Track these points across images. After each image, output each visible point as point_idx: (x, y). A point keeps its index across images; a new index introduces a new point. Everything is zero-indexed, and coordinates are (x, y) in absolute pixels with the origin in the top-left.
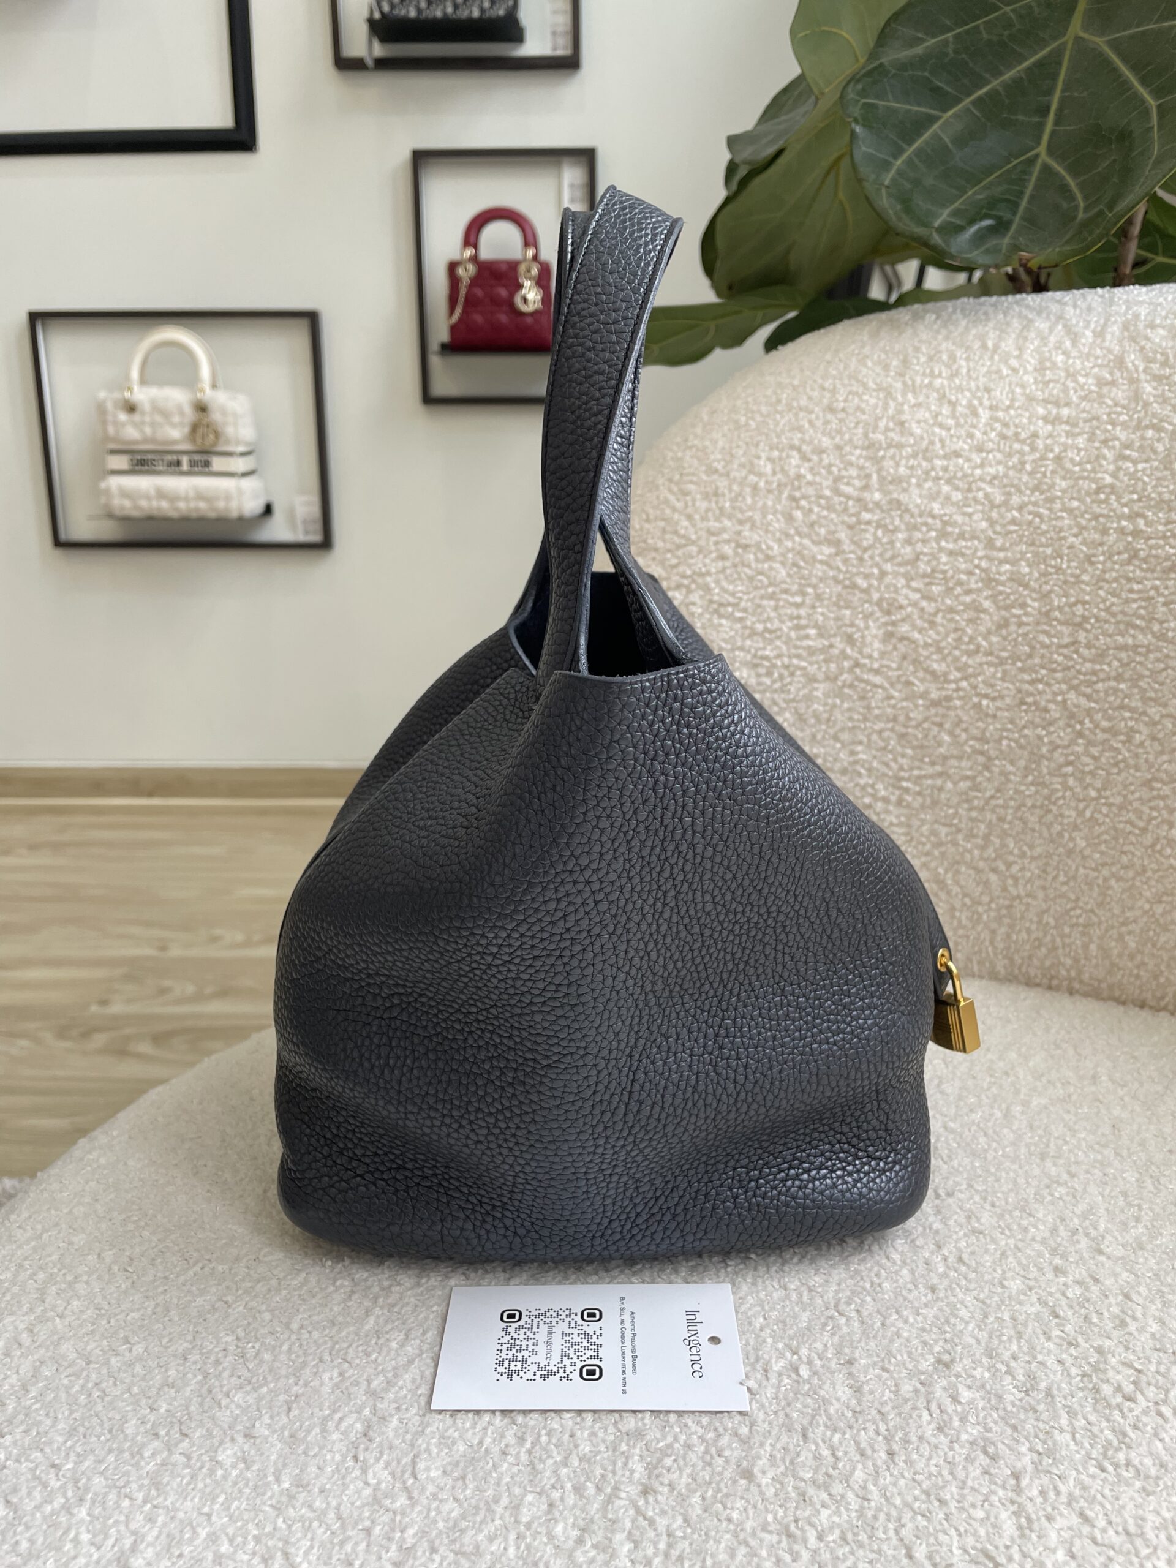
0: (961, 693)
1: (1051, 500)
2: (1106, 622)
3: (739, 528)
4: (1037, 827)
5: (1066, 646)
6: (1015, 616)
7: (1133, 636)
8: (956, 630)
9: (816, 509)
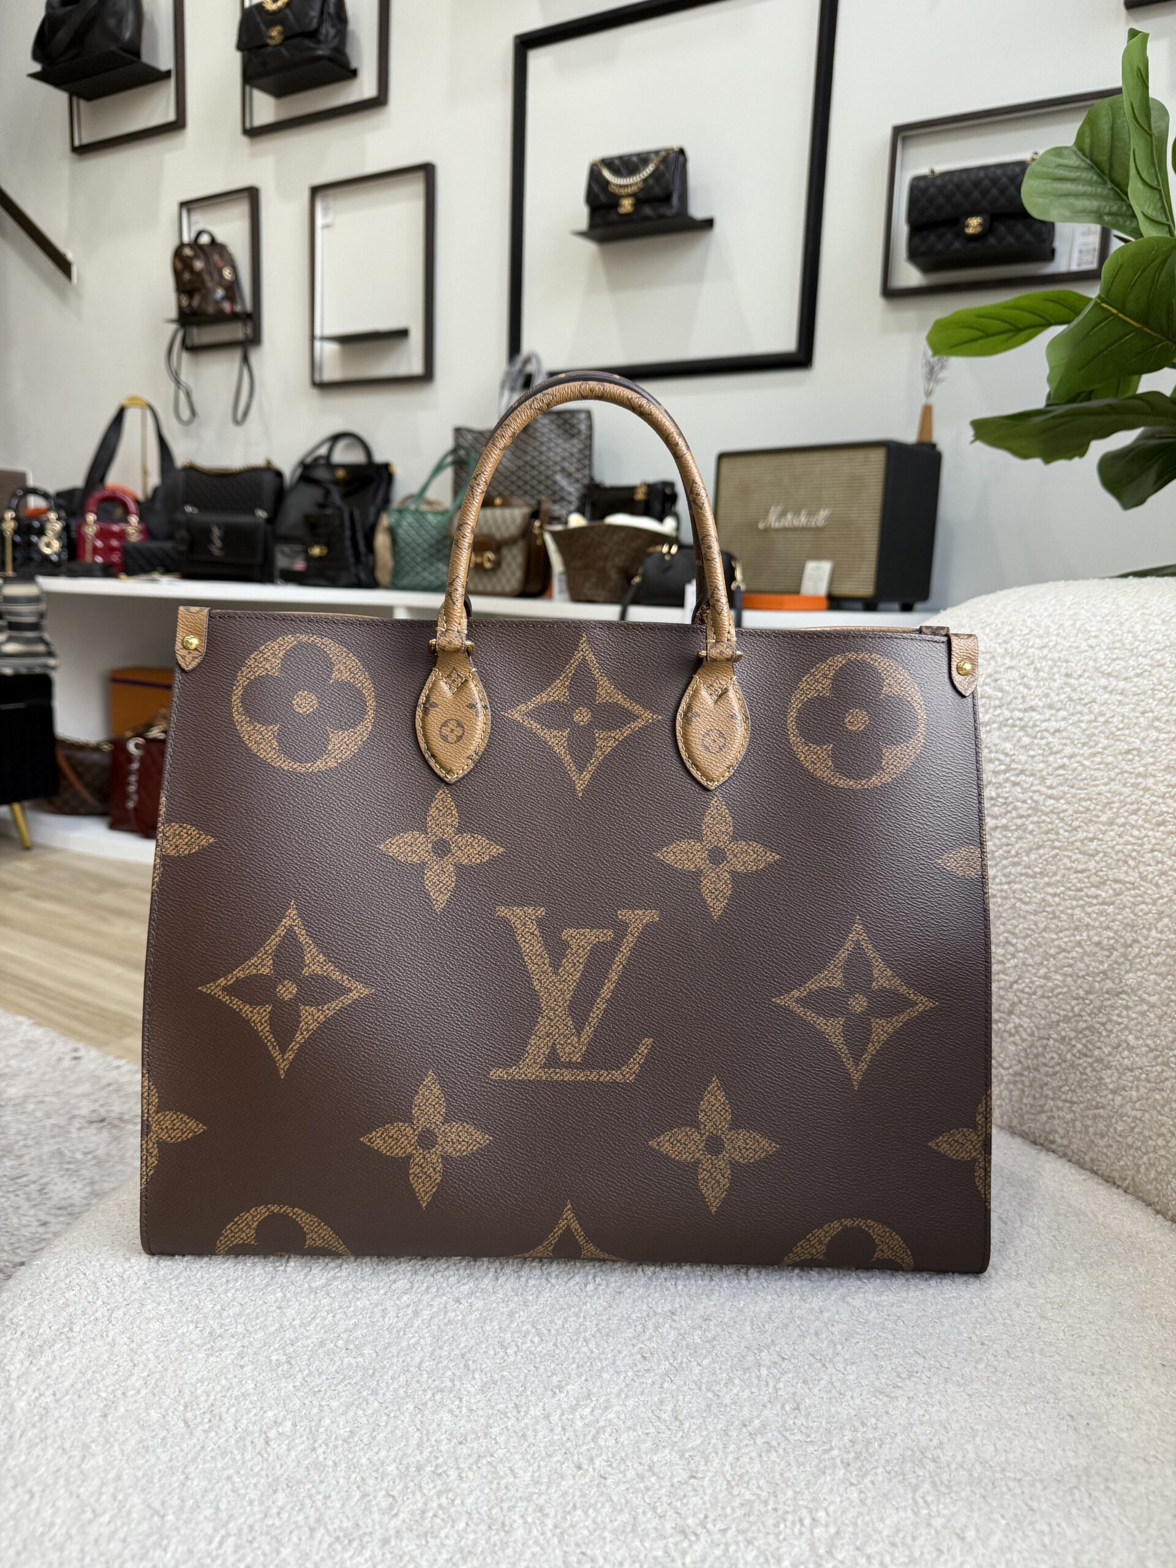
0: (1003, 894)
1: (1094, 755)
2: (1111, 858)
4: (1043, 1013)
5: (1082, 872)
6: (1049, 840)
7: (1126, 872)
8: (1008, 845)
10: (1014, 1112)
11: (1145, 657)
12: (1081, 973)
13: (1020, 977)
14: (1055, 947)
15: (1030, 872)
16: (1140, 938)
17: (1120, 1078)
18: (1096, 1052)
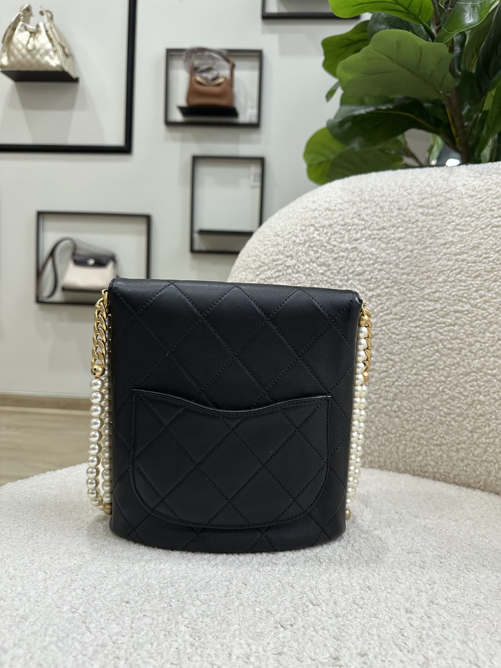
0: (383, 332)
3: (286, 259)
4: (417, 395)
5: (431, 311)
6: (408, 297)
7: (462, 306)
8: (381, 304)
9: (320, 251)
13: (399, 378)
15: (398, 317)
17: (475, 422)
18: (458, 410)
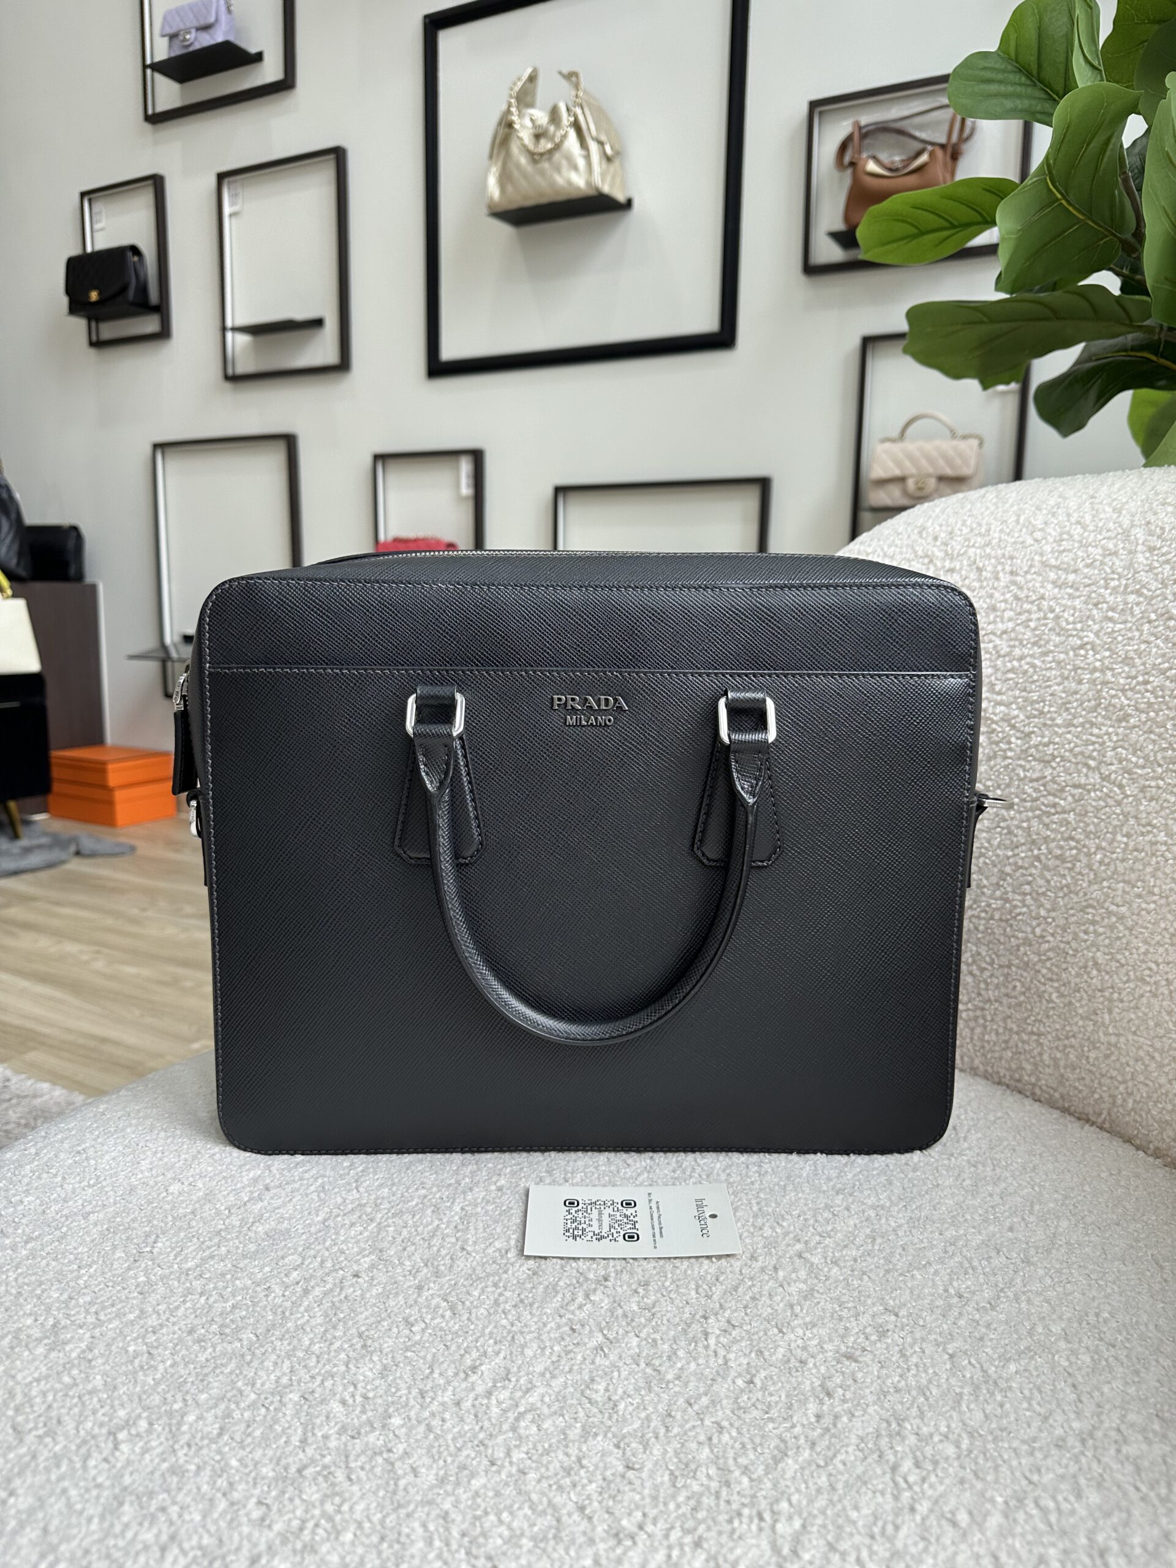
1: (1045, 654)
2: (1070, 761)
10: (975, 1051)
11: (1096, 546)
12: (1040, 891)
14: (1010, 864)
16: (1104, 844)
